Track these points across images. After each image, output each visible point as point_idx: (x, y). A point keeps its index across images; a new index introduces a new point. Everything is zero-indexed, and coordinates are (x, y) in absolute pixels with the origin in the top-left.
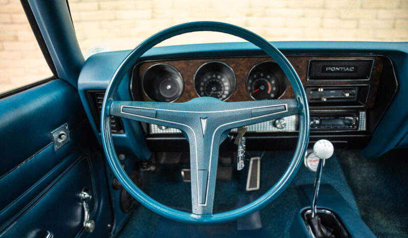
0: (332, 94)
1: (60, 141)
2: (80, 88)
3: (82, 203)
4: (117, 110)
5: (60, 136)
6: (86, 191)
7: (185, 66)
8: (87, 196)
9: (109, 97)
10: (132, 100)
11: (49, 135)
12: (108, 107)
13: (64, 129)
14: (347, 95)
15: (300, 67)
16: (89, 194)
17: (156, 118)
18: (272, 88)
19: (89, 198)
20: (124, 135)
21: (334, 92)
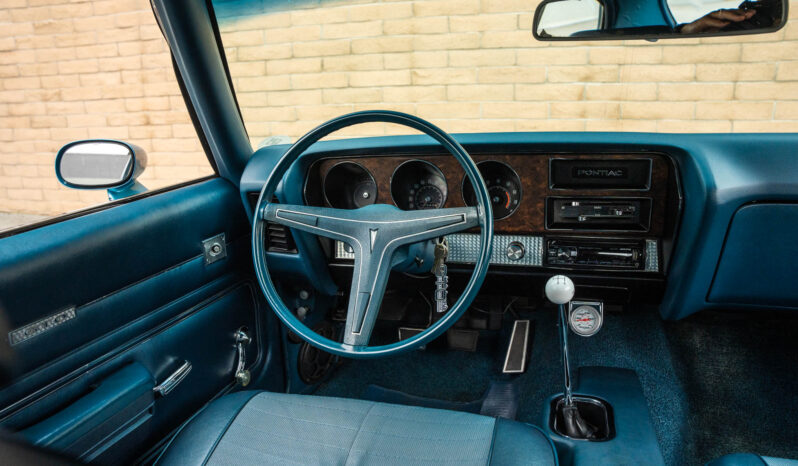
0: (597, 211)
1: (213, 254)
2: (243, 188)
3: (238, 345)
4: (271, 214)
5: (213, 248)
6: (244, 330)
7: (377, 165)
8: (245, 337)
9: (263, 198)
10: (305, 204)
11: (199, 245)
12: (262, 210)
13: (220, 240)
14: (619, 213)
15: (538, 169)
16: (248, 335)
17: (316, 225)
18: (512, 202)
19: (248, 341)
20: (297, 256)
21: (599, 207)
